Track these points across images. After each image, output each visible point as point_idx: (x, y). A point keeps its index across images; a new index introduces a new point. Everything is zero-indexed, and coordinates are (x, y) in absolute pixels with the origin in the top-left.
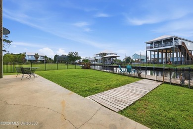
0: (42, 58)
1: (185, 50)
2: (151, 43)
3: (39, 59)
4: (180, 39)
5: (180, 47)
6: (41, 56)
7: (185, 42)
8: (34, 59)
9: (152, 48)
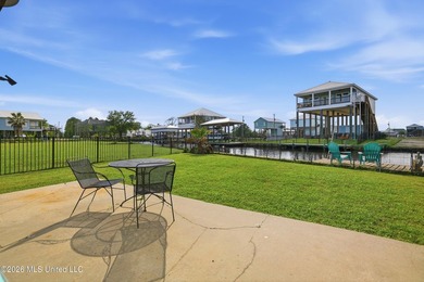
0: (33, 124)
2: (308, 97)
3: (26, 127)
5: (363, 105)
6: (31, 121)
8: (9, 127)
9: (310, 106)
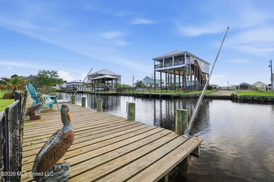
1: (199, 72)
2: (161, 61)
4: (194, 57)
5: (192, 66)
7: (199, 61)
9: (162, 67)
